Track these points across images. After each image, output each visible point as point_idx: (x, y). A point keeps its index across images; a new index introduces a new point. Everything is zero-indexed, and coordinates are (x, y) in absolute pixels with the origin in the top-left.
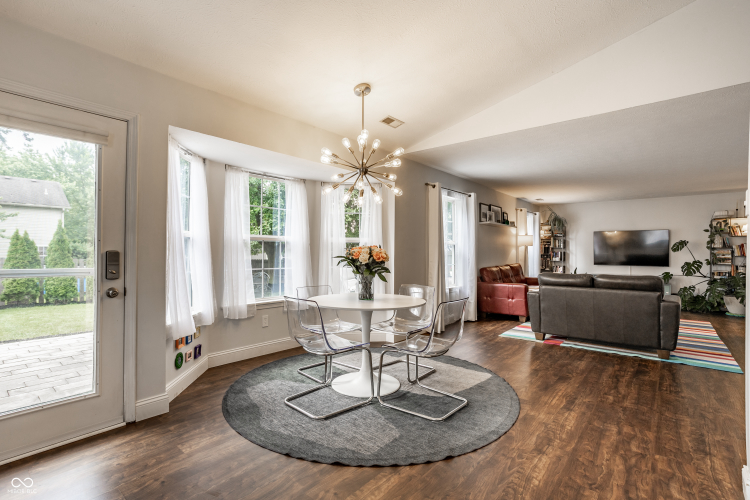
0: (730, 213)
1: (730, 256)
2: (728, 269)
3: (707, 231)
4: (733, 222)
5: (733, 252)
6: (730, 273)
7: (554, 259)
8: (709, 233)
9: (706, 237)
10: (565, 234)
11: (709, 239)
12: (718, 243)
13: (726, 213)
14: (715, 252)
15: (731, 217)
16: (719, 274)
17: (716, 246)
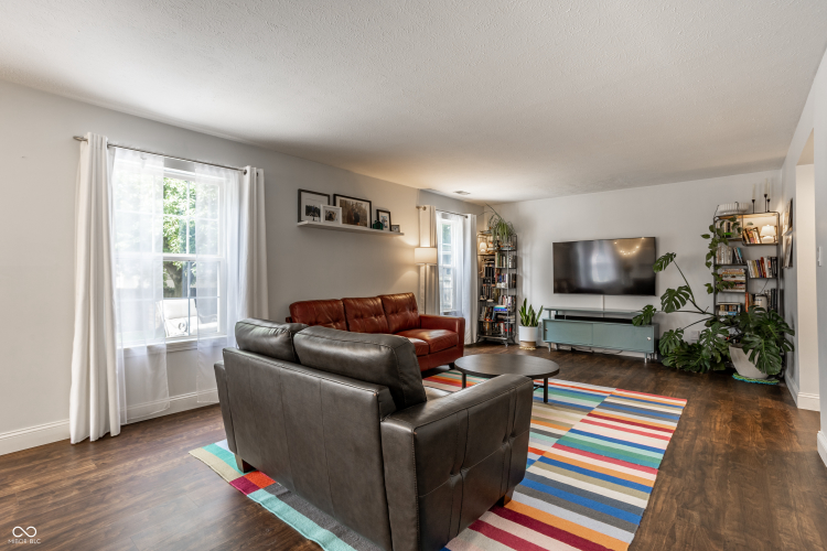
0: (742, 207)
1: (743, 279)
2: (742, 300)
3: (706, 236)
4: (746, 221)
5: (747, 273)
6: (742, 306)
7: (499, 285)
8: (709, 241)
9: (704, 247)
10: (515, 247)
11: (709, 251)
12: (724, 257)
13: (734, 207)
14: (720, 271)
15: (744, 213)
16: (727, 307)
17: (722, 262)
